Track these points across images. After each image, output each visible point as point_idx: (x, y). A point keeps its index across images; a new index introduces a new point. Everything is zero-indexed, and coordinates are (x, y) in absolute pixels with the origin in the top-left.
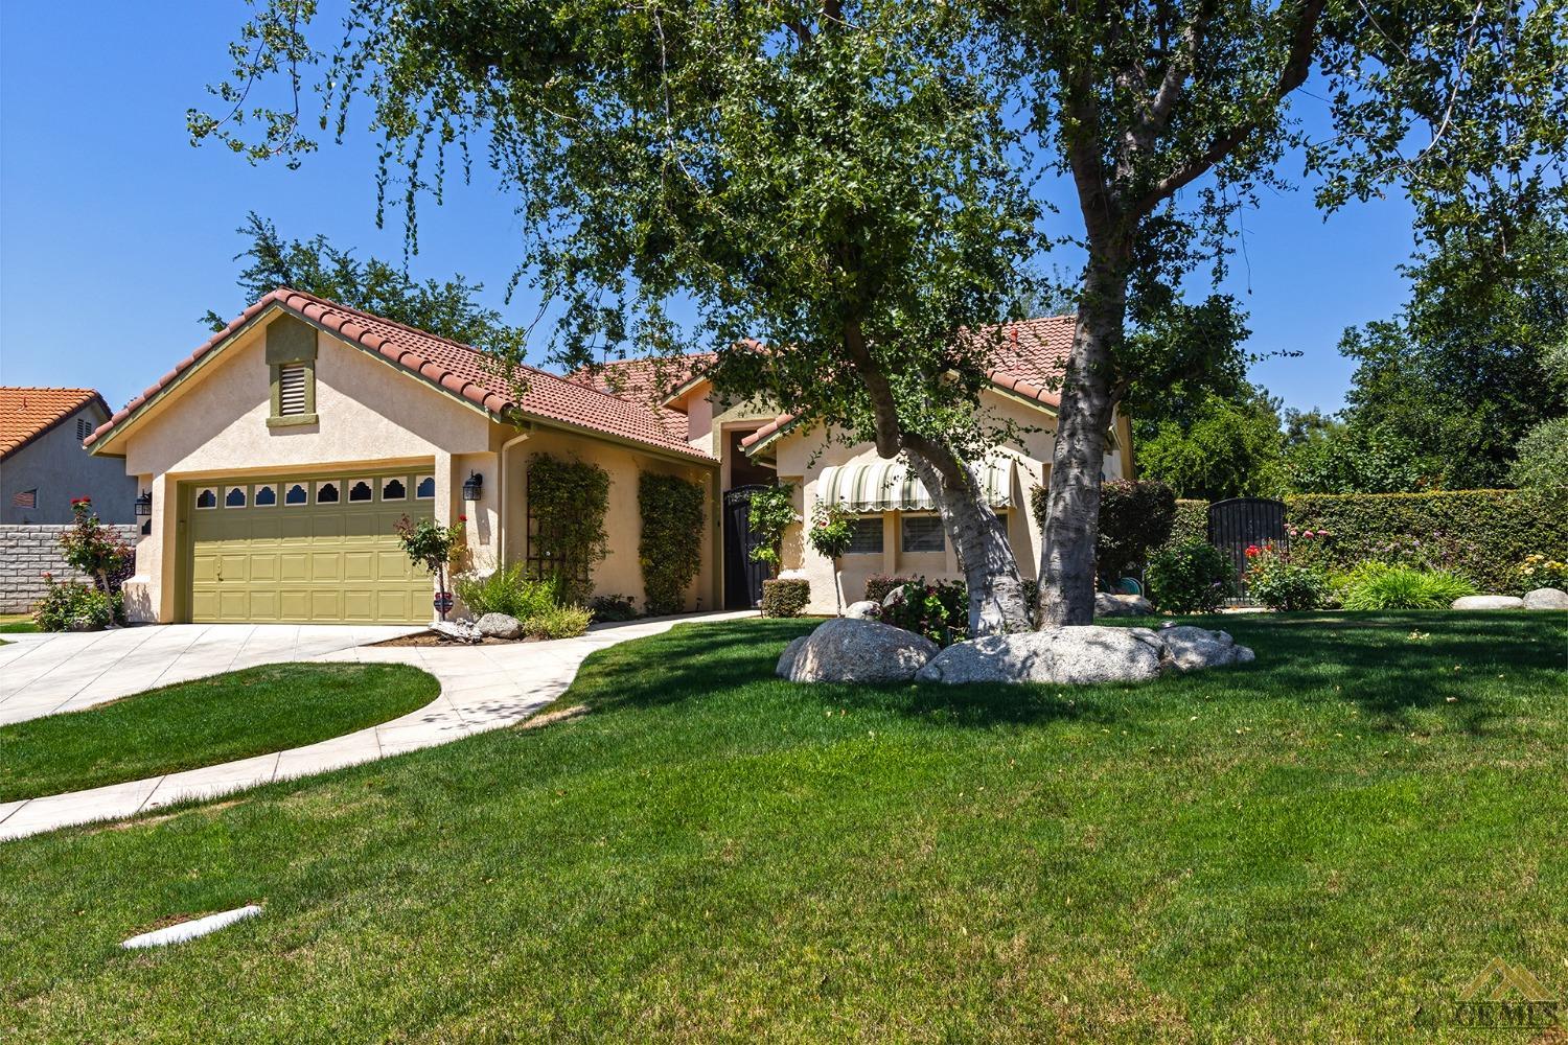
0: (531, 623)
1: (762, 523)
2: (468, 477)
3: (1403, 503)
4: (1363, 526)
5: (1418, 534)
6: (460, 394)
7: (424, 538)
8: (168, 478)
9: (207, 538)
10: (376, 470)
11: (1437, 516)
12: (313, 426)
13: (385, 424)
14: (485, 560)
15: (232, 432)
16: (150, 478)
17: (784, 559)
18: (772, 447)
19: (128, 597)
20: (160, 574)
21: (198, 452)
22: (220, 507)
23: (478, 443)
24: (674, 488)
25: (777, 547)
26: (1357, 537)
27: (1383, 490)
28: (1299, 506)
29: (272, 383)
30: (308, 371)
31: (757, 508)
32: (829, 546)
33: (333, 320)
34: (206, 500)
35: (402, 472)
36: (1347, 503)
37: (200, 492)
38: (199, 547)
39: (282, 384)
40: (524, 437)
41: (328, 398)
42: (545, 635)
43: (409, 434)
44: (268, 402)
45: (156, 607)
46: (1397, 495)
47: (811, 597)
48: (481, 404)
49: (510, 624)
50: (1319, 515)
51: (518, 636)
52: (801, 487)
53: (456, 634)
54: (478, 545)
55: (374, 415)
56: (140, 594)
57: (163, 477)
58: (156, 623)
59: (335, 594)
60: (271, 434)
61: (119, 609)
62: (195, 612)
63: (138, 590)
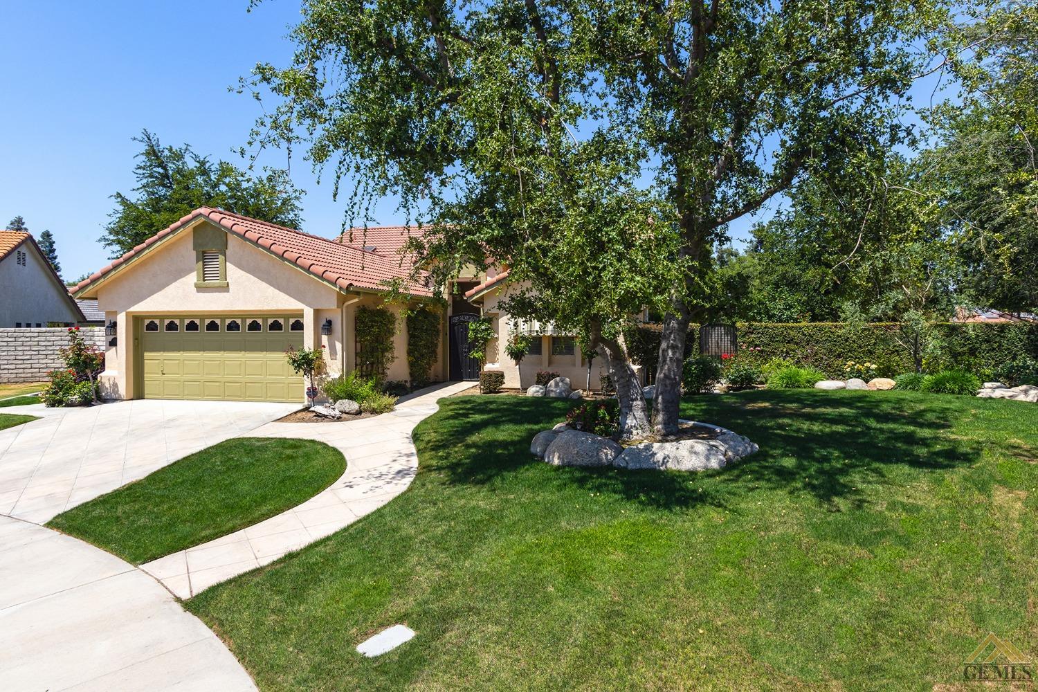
0: (365, 405)
1: (476, 337)
2: (324, 322)
3: (791, 328)
4: (772, 339)
5: (797, 344)
6: (321, 277)
7: (302, 359)
8: (127, 314)
9: (153, 349)
10: (265, 315)
11: (805, 335)
12: (226, 288)
13: (271, 291)
14: (334, 368)
15: (172, 289)
16: (115, 313)
17: (487, 358)
18: (482, 297)
19: (103, 385)
20: (124, 371)
21: (147, 300)
22: (162, 330)
23: (330, 304)
24: (425, 318)
25: (484, 351)
26: (769, 345)
27: (781, 321)
28: (743, 329)
29: (197, 262)
30: (221, 257)
31: (473, 330)
32: (516, 355)
33: (239, 229)
34: (152, 326)
35: (280, 316)
36: (766, 328)
37: (147, 322)
38: (147, 355)
39: (204, 262)
40: (357, 300)
41: (233, 272)
42: (374, 412)
43: (287, 297)
44: (195, 273)
45: (122, 390)
46: (788, 324)
47: (505, 381)
48: (334, 284)
49: (354, 406)
50: (752, 333)
51: (358, 413)
52: (497, 319)
53: (326, 414)
54: (329, 360)
55: (264, 285)
56: (111, 383)
57: (124, 314)
58: (123, 400)
59: (239, 384)
60: (198, 291)
61: (98, 392)
62: (146, 392)
63: (109, 380)
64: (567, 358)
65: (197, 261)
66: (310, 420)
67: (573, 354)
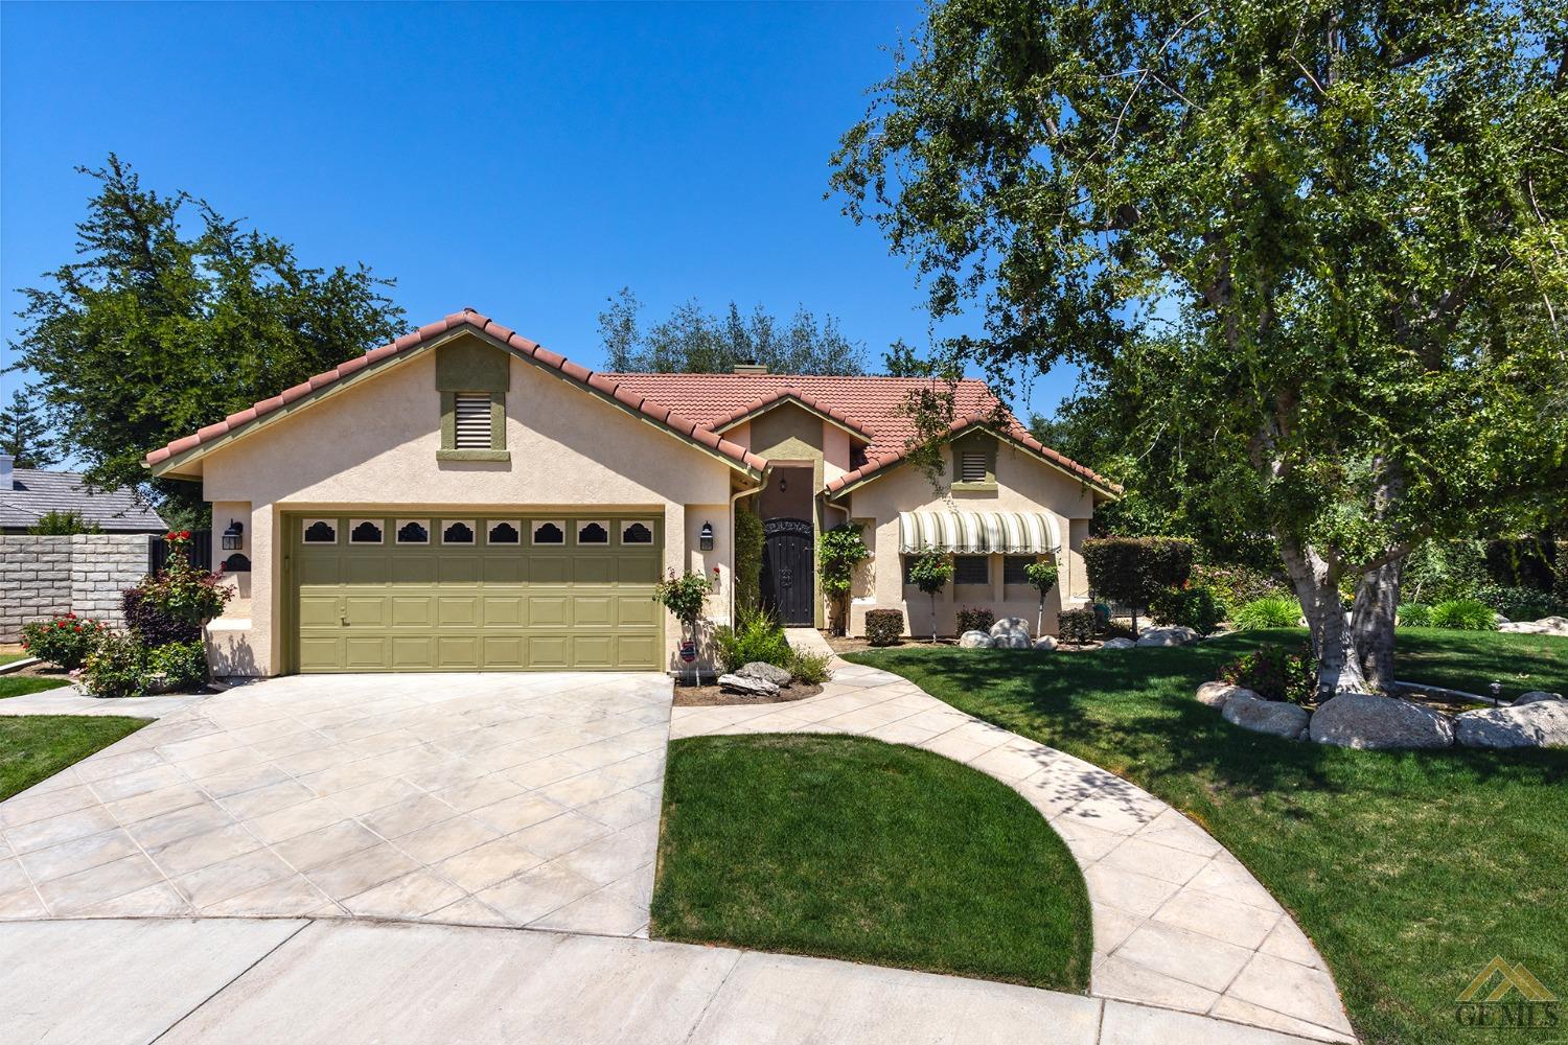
1: (840, 557)
6: (714, 447)
8: (276, 508)
10: (571, 515)
12: (502, 463)
14: (719, 610)
16: (248, 506)
18: (848, 496)
19: (214, 648)
21: (329, 481)
22: (341, 542)
23: (717, 497)
30: (496, 406)
31: (835, 545)
34: (319, 533)
37: (308, 524)
38: (309, 589)
39: (457, 414)
41: (520, 434)
44: (440, 431)
45: (263, 659)
48: (740, 461)
49: (783, 673)
52: (875, 528)
55: (585, 460)
56: (235, 645)
57: (269, 507)
58: (263, 678)
59: (515, 641)
60: (442, 468)
61: (202, 663)
62: (303, 660)
63: (231, 639)
64: (978, 587)
65: (444, 412)
66: (716, 702)
67: (987, 582)
